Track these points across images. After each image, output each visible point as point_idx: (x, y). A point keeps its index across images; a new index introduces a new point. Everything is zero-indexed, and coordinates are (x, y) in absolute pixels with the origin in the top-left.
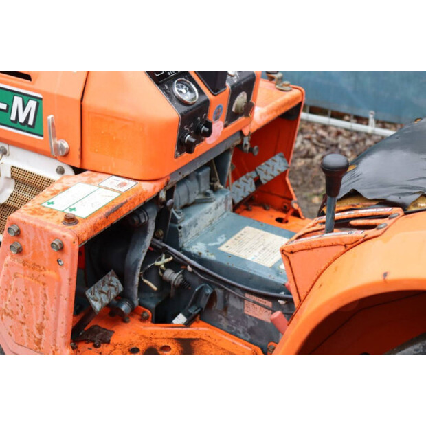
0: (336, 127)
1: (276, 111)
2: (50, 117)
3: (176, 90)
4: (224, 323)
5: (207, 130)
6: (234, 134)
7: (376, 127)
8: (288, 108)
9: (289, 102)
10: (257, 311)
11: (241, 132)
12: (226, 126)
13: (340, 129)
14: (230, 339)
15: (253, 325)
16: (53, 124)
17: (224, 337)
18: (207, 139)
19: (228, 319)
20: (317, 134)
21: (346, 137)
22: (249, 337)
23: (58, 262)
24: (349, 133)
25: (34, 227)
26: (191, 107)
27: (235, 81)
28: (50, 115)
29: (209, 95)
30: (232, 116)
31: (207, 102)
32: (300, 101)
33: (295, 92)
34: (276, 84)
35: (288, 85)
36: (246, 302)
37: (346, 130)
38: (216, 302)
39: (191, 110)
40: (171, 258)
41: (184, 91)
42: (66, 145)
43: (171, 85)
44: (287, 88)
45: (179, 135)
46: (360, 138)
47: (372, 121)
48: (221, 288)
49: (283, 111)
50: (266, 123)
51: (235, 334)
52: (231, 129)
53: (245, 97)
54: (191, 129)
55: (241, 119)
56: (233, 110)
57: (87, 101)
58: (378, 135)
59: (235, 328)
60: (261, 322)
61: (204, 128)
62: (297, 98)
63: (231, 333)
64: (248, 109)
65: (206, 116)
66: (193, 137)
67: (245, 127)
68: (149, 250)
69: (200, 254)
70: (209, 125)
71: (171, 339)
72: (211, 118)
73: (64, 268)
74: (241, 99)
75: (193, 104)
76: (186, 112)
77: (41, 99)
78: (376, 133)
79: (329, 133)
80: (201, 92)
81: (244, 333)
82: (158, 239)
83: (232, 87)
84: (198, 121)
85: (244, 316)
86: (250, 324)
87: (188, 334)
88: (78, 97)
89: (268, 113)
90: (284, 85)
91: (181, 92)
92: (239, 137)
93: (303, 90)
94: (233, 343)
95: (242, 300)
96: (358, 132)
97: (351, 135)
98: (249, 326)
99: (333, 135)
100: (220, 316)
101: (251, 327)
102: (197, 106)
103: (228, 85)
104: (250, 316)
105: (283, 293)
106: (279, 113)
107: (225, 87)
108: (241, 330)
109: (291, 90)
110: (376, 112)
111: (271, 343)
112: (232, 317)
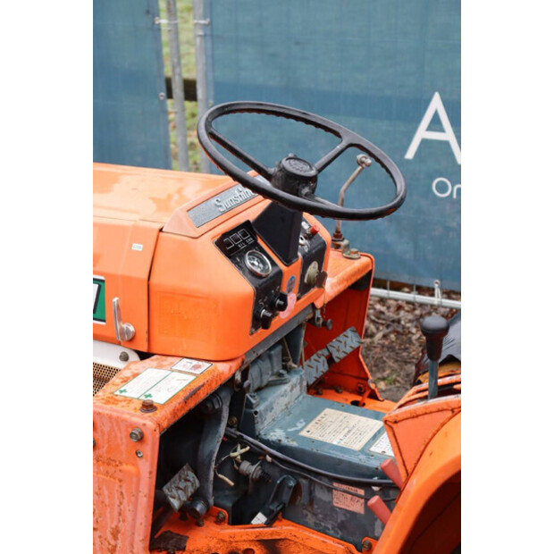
0: (396, 300)
1: (347, 280)
2: (115, 300)
3: (248, 263)
4: (311, 519)
5: (282, 303)
6: (306, 308)
7: (442, 298)
8: (359, 277)
9: (359, 271)
10: (348, 502)
11: (313, 305)
12: (298, 299)
13: (400, 302)
14: (318, 537)
15: (343, 519)
16: (118, 306)
17: (311, 535)
18: (281, 313)
19: (315, 515)
20: (375, 309)
21: (408, 311)
22: (340, 533)
23: (137, 454)
24: (411, 306)
25: (110, 417)
26: (264, 280)
27: (307, 251)
28: (114, 297)
29: (281, 266)
30: (305, 288)
31: (280, 273)
32: (370, 268)
33: (365, 260)
34: (343, 252)
35: (356, 253)
36: (335, 492)
37: (408, 303)
38: (301, 496)
39: (265, 282)
40: (248, 448)
41: (256, 263)
42: (132, 329)
43: (242, 257)
44: (356, 256)
45: (254, 310)
46: (424, 312)
47: (437, 291)
48: (305, 478)
49: (354, 280)
50: (337, 294)
51: (324, 531)
52: (303, 302)
53: (317, 266)
54: (265, 303)
55: (314, 290)
56: (305, 281)
57: (154, 280)
58: (446, 307)
59: (323, 524)
60: (353, 514)
61: (278, 301)
62: (367, 266)
63: (319, 531)
64: (320, 279)
65: (279, 289)
66: (269, 312)
67: (316, 299)
68: (223, 440)
69: (280, 441)
70: (284, 298)
71: (252, 541)
72: (284, 290)
73: (144, 460)
74: (313, 269)
75: (267, 276)
76: (260, 286)
77: (103, 281)
78: (444, 304)
79: (388, 308)
80: (273, 264)
81: (333, 529)
82: (231, 427)
83: (304, 256)
84: (271, 294)
85: (333, 508)
86: (341, 518)
87: (272, 534)
88: (145, 276)
89: (340, 283)
90: (352, 252)
91: (253, 264)
92: (311, 311)
93: (372, 257)
94: (323, 542)
95: (330, 490)
96: (422, 305)
97: (414, 309)
98: (339, 521)
99: (392, 309)
100: (305, 512)
101: (342, 522)
102: (271, 278)
103: (299, 254)
104: (340, 509)
105: (376, 478)
106: (350, 283)
107: (297, 257)
108: (330, 527)
109: (359, 258)
110: (441, 280)
111: (366, 539)
112: (319, 511)
